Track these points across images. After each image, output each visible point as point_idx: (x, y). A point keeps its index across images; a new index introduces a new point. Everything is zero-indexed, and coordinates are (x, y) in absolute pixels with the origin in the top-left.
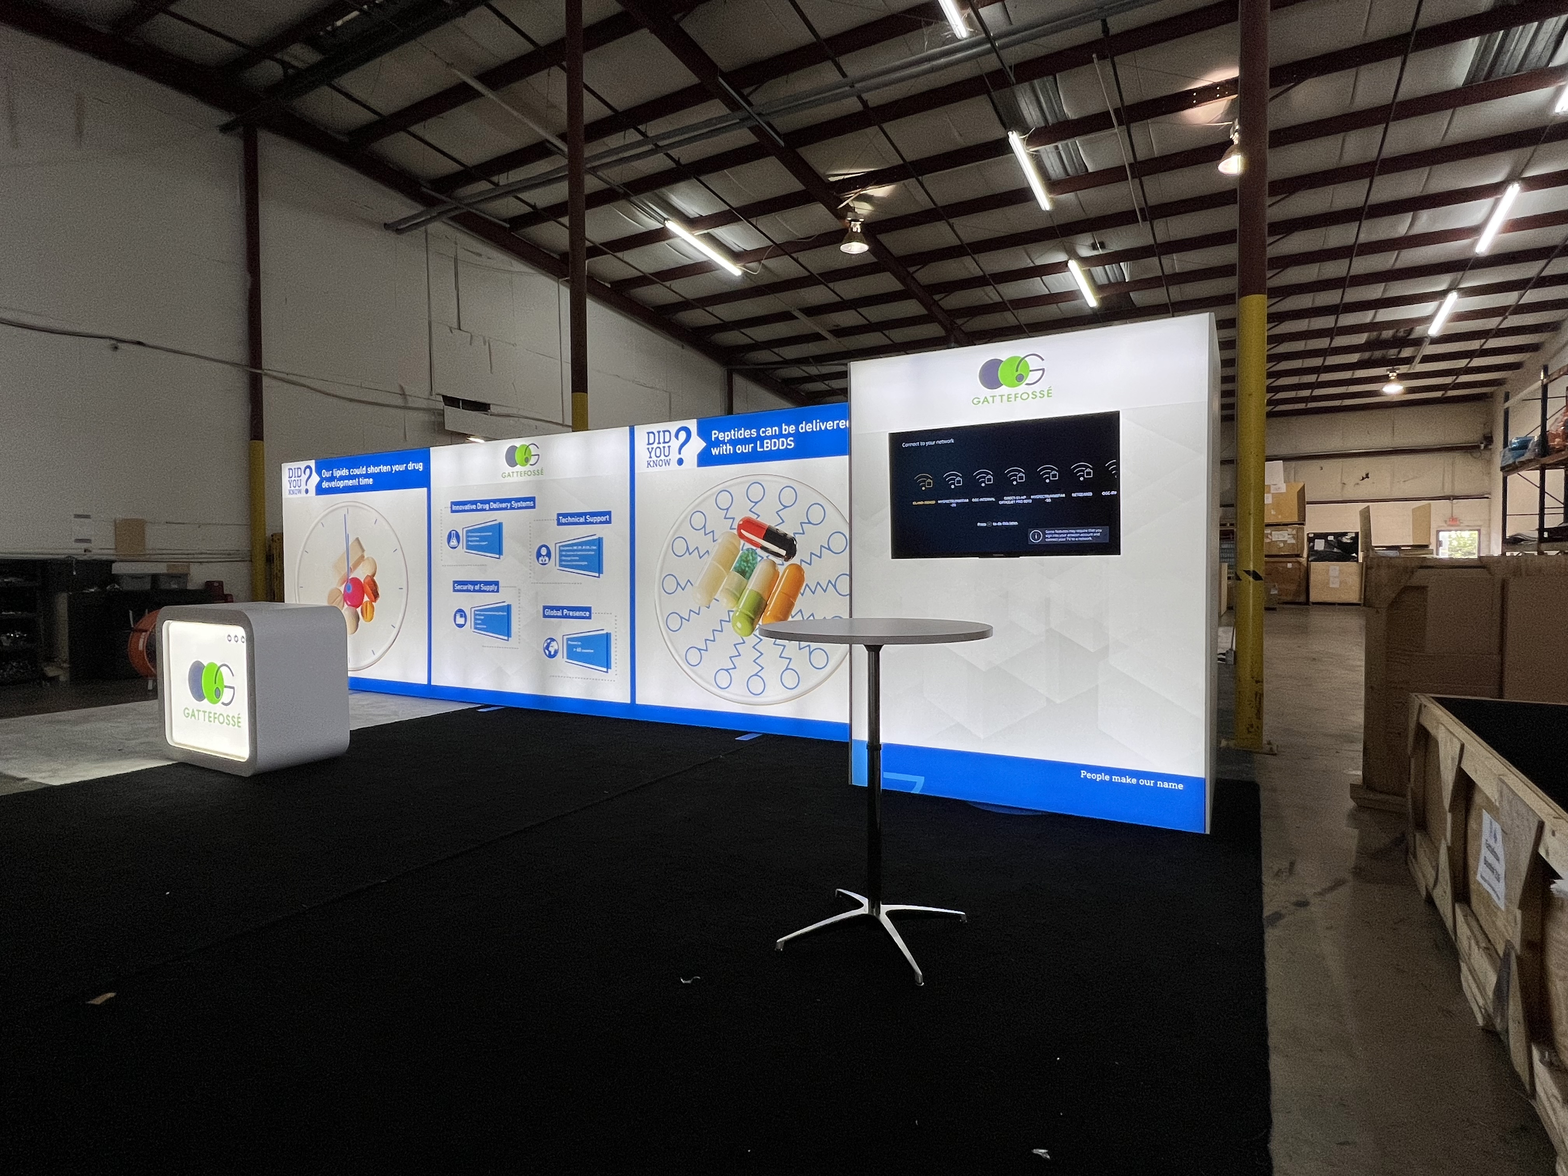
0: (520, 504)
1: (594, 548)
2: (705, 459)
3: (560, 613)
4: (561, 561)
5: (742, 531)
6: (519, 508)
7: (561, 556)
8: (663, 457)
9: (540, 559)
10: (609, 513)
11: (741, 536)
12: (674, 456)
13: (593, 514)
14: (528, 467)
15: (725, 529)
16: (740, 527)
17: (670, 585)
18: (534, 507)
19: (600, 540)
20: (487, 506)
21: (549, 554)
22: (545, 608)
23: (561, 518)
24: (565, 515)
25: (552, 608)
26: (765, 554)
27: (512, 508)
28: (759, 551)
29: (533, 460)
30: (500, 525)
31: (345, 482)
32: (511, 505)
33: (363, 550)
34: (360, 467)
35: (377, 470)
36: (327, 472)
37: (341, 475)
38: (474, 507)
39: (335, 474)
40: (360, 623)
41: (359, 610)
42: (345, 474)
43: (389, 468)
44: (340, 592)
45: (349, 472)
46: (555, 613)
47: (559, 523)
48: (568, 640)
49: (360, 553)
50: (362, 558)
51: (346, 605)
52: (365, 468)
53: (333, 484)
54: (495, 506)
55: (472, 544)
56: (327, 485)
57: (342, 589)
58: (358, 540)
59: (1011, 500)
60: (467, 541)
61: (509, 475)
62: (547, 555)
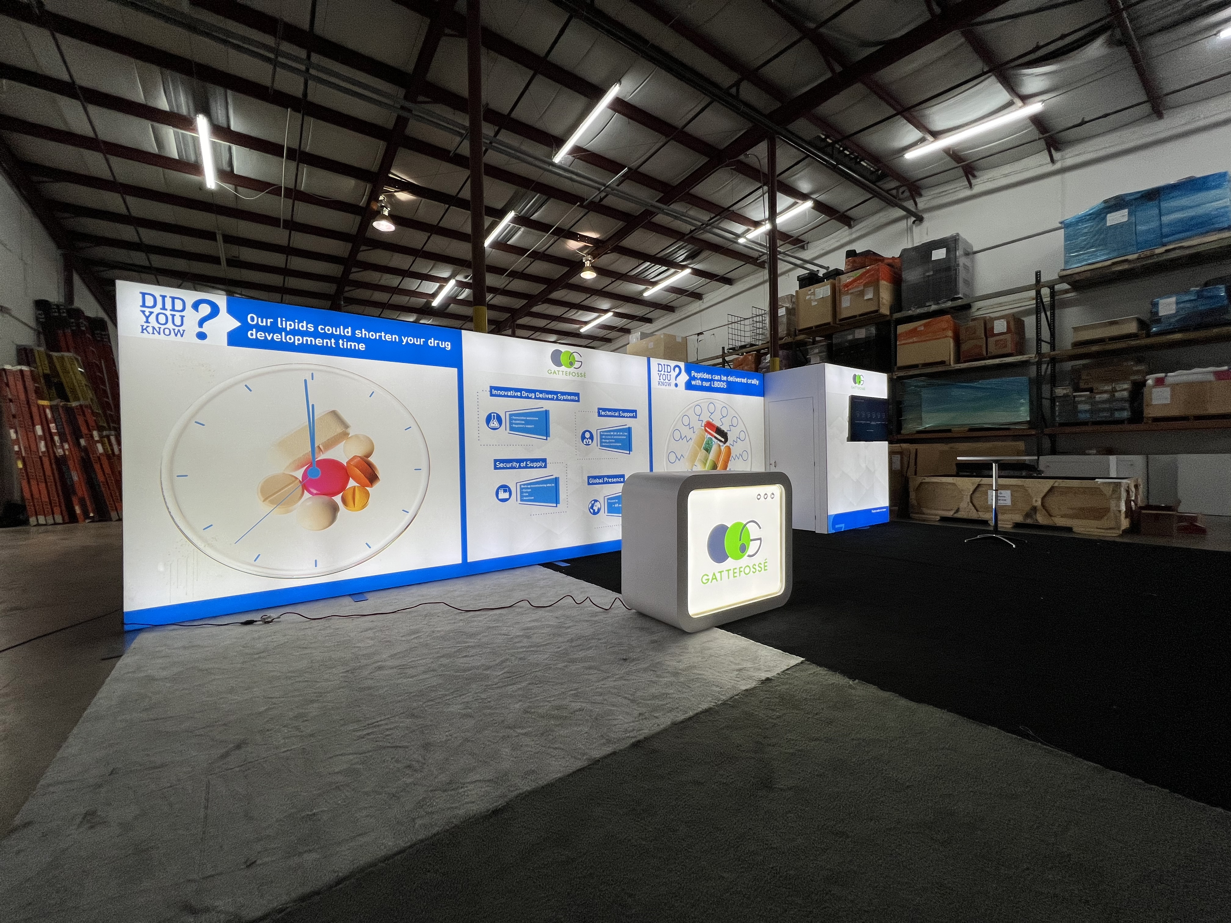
0: (565, 397)
1: (626, 434)
2: (689, 386)
3: (601, 481)
4: (601, 442)
5: (706, 428)
6: (564, 400)
7: (601, 439)
8: (667, 381)
9: (585, 441)
10: (635, 411)
11: (706, 431)
12: (673, 382)
13: (625, 411)
14: (572, 369)
15: (699, 426)
16: (705, 426)
17: (672, 458)
18: (578, 401)
19: (629, 430)
20: (533, 395)
21: (592, 437)
22: (589, 477)
23: (601, 411)
24: (605, 410)
25: (595, 477)
26: (716, 441)
27: (557, 399)
28: (714, 439)
29: (577, 365)
30: (547, 412)
31: (305, 338)
32: (557, 397)
33: (347, 426)
34: (342, 327)
35: (373, 336)
36: (260, 319)
37: (297, 328)
38: (519, 394)
39: (282, 324)
40: (339, 514)
41: (338, 499)
42: (305, 329)
43: (395, 338)
44: (294, 479)
45: (316, 328)
46: (597, 481)
47: (600, 415)
48: (608, 499)
49: (339, 430)
50: (344, 435)
51: (307, 495)
52: (350, 329)
53: (275, 337)
54: (541, 396)
55: (517, 426)
56: (261, 336)
57: (299, 474)
58: (334, 413)
59: (873, 423)
60: (511, 424)
61: (555, 372)
62: (590, 438)
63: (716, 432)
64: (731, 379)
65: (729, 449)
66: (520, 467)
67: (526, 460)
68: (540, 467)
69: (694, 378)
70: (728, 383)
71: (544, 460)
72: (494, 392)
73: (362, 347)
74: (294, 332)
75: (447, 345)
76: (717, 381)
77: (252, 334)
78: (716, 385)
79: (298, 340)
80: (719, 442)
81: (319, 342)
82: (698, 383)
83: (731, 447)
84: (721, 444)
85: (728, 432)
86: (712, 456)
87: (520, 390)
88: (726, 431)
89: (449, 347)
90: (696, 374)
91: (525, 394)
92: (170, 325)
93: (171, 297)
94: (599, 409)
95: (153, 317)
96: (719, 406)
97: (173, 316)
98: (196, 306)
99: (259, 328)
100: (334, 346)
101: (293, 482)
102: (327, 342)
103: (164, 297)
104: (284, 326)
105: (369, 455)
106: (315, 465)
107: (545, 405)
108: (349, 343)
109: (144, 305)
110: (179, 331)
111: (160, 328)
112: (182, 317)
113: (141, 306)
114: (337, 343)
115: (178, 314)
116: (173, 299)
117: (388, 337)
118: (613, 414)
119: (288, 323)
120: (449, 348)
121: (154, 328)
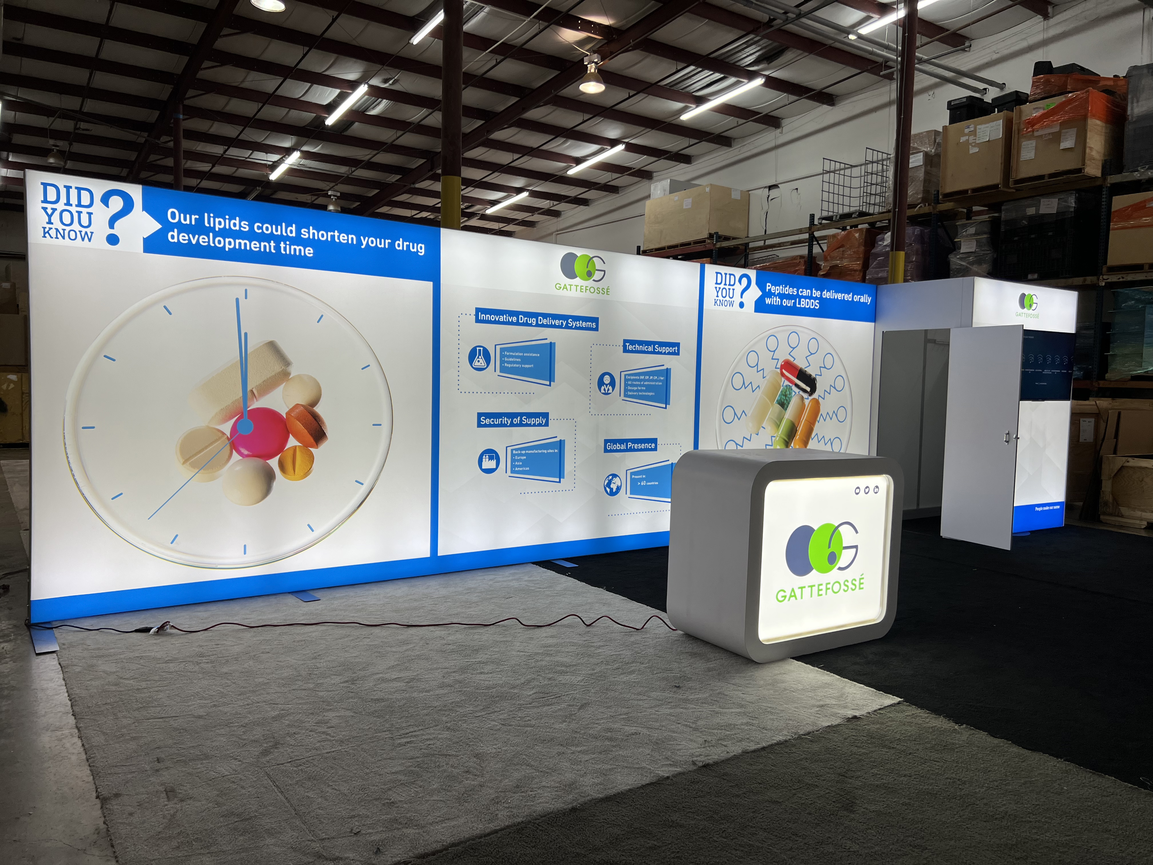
0: (578, 324)
1: (662, 378)
2: (760, 307)
3: (623, 447)
4: (626, 390)
5: (784, 371)
6: (576, 328)
7: (626, 385)
8: (727, 298)
9: (603, 388)
10: (677, 345)
11: (783, 375)
12: (737, 299)
13: (662, 344)
14: (590, 283)
15: (771, 367)
16: (782, 367)
17: (729, 415)
18: (596, 329)
19: (668, 371)
20: (533, 321)
21: (613, 383)
22: (606, 441)
23: (628, 344)
24: (633, 342)
25: (615, 442)
26: (797, 390)
27: (567, 327)
28: (794, 388)
29: (597, 275)
30: (552, 345)
31: (237, 241)
32: (567, 323)
33: (287, 363)
34: (284, 224)
35: (324, 236)
36: (182, 215)
37: (227, 227)
38: (514, 319)
39: (209, 223)
40: (275, 484)
41: (274, 463)
42: (237, 228)
43: (352, 239)
44: (220, 434)
45: (251, 226)
46: (618, 446)
47: (625, 350)
48: (632, 474)
49: (277, 367)
50: (284, 376)
51: (236, 456)
52: (294, 228)
53: (201, 240)
54: (545, 321)
55: (510, 366)
56: (183, 238)
57: (227, 428)
58: (272, 346)
59: (1046, 372)
60: (502, 362)
61: (565, 287)
62: (610, 384)
63: (798, 378)
64: (827, 295)
65: (817, 403)
66: (512, 425)
67: (521, 415)
68: (540, 425)
69: (770, 294)
70: (821, 299)
71: (546, 415)
72: (482, 316)
73: (309, 252)
74: (225, 233)
75: (421, 249)
76: (805, 297)
77: (174, 236)
78: (804, 304)
79: (229, 244)
80: (801, 393)
81: (254, 246)
82: (776, 301)
83: (820, 400)
84: (805, 396)
85: (818, 378)
86: (789, 414)
87: (516, 314)
88: (813, 375)
89: (423, 250)
90: (773, 289)
91: (523, 319)
92: (76, 226)
93: (76, 188)
94: (625, 341)
95: (57, 214)
96: (805, 338)
97: (79, 213)
98: (105, 200)
99: (182, 228)
100: (274, 251)
101: (220, 438)
102: (265, 246)
103: (68, 188)
104: (212, 225)
105: (315, 403)
106: (246, 415)
107: (551, 335)
108: (293, 247)
109: (45, 201)
110: (86, 233)
111: (64, 230)
112: (90, 214)
113: (42, 202)
114: (277, 248)
115: (84, 210)
116: (79, 189)
117: (343, 238)
118: (644, 348)
119: (217, 220)
120: (422, 252)
121: (57, 230)
